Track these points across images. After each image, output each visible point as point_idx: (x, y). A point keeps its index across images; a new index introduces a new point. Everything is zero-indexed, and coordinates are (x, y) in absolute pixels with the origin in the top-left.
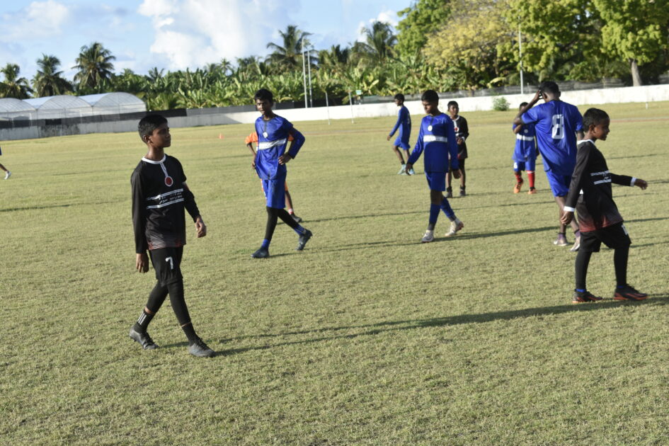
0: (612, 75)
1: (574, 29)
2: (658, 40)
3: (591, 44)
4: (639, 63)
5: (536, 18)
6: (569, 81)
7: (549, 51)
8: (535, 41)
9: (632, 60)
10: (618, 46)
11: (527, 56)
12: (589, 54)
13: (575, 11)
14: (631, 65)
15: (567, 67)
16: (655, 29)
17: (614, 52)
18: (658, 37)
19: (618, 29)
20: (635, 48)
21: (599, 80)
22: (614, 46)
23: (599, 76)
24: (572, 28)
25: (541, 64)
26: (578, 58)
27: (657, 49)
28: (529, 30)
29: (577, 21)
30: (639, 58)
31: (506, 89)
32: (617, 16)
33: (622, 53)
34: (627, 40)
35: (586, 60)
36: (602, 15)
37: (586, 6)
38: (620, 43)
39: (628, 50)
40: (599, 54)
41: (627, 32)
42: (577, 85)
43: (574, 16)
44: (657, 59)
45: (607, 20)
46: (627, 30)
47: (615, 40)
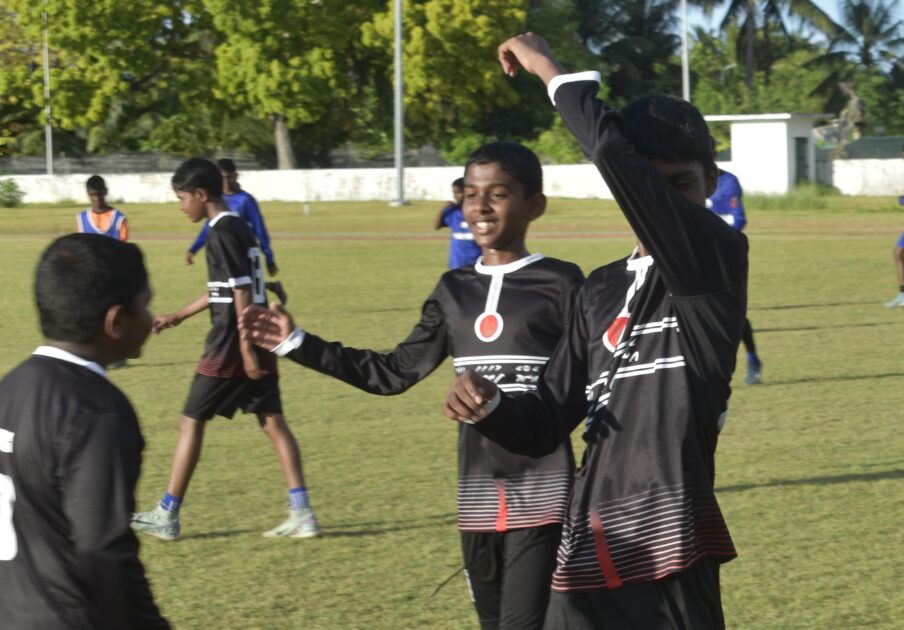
0: (237, 144)
1: (160, 47)
2: (327, 80)
4: (291, 125)
5: (81, 20)
6: (148, 153)
7: (108, 88)
8: (77, 65)
9: (276, 115)
10: (249, 86)
11: (61, 96)
12: (190, 99)
14: (274, 125)
15: (146, 122)
16: (323, 58)
17: (240, 99)
18: (329, 73)
19: (250, 52)
20: (284, 93)
22: (241, 85)
23: (210, 146)
24: (155, 46)
25: (91, 115)
26: (167, 105)
27: (326, 98)
28: (66, 43)
29: (166, 32)
30: (291, 113)
31: (15, 163)
32: (249, 25)
33: (258, 101)
34: (269, 74)
35: (184, 112)
36: (217, 22)
37: (184, 2)
38: (254, 80)
39: (272, 95)
40: (211, 101)
41: (270, 59)
43: (161, 18)
44: (325, 117)
45: (228, 32)
46: (269, 55)
47: (245, 73)
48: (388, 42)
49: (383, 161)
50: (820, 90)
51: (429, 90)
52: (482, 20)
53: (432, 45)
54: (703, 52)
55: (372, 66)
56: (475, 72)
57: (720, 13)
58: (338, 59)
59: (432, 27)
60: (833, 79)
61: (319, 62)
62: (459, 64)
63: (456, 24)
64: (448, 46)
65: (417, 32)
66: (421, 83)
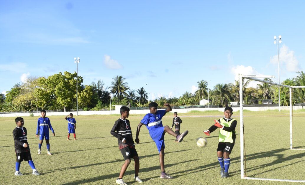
0: (59, 109)
2: (70, 102)
3: (54, 102)
4: (66, 107)
5: (41, 95)
7: (44, 103)
8: (41, 100)
11: (39, 104)
12: (54, 104)
13: (50, 94)
14: (64, 107)
15: (49, 107)
17: (60, 104)
19: (61, 99)
20: (64, 103)
21: (56, 110)
22: (60, 102)
24: (50, 98)
25: (42, 106)
26: (51, 105)
27: (69, 104)
28: (39, 98)
29: (51, 96)
30: (66, 105)
31: (34, 111)
32: (60, 96)
33: (62, 104)
34: (63, 101)
36: (57, 95)
37: (53, 93)
40: (56, 104)
42: (51, 111)
43: (50, 95)
44: (69, 106)
46: (63, 99)
48: (76, 97)
49: (76, 111)
50: (127, 102)
51: (81, 103)
52: (87, 95)
53: (82, 98)
54: (115, 98)
55: (75, 100)
56: (87, 101)
57: (115, 94)
58: (71, 100)
59: (82, 96)
60: (128, 101)
61: (69, 100)
62: (85, 100)
63: (84, 95)
64: (83, 98)
65: (80, 96)
66: (80, 102)
